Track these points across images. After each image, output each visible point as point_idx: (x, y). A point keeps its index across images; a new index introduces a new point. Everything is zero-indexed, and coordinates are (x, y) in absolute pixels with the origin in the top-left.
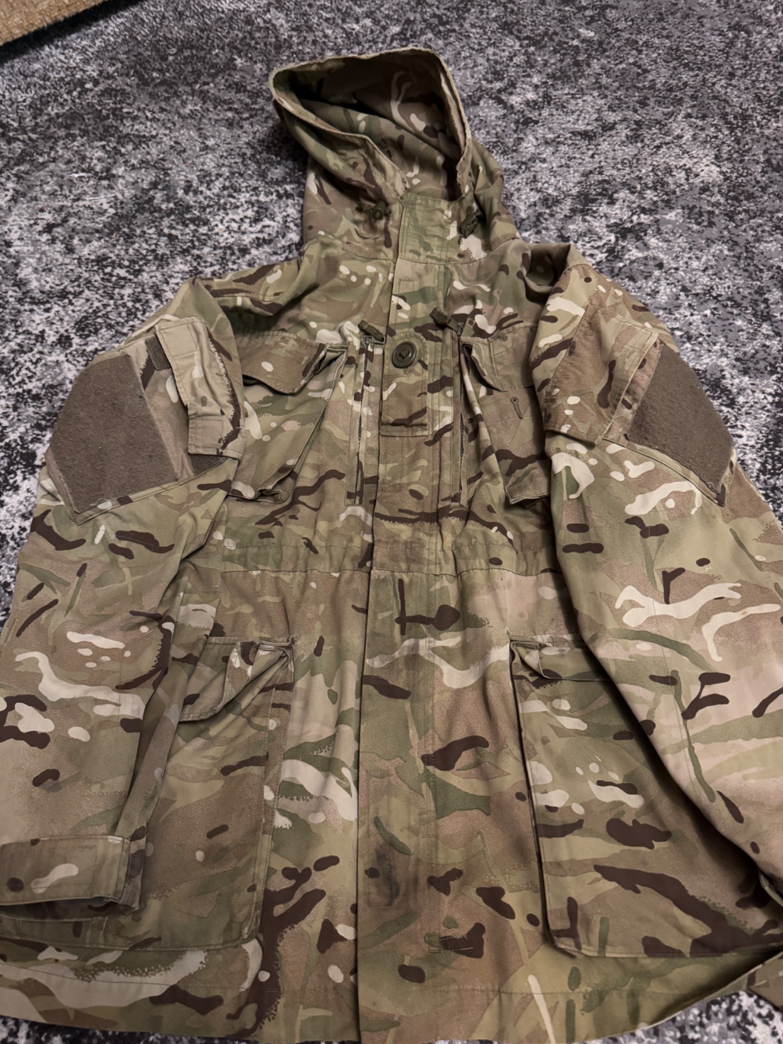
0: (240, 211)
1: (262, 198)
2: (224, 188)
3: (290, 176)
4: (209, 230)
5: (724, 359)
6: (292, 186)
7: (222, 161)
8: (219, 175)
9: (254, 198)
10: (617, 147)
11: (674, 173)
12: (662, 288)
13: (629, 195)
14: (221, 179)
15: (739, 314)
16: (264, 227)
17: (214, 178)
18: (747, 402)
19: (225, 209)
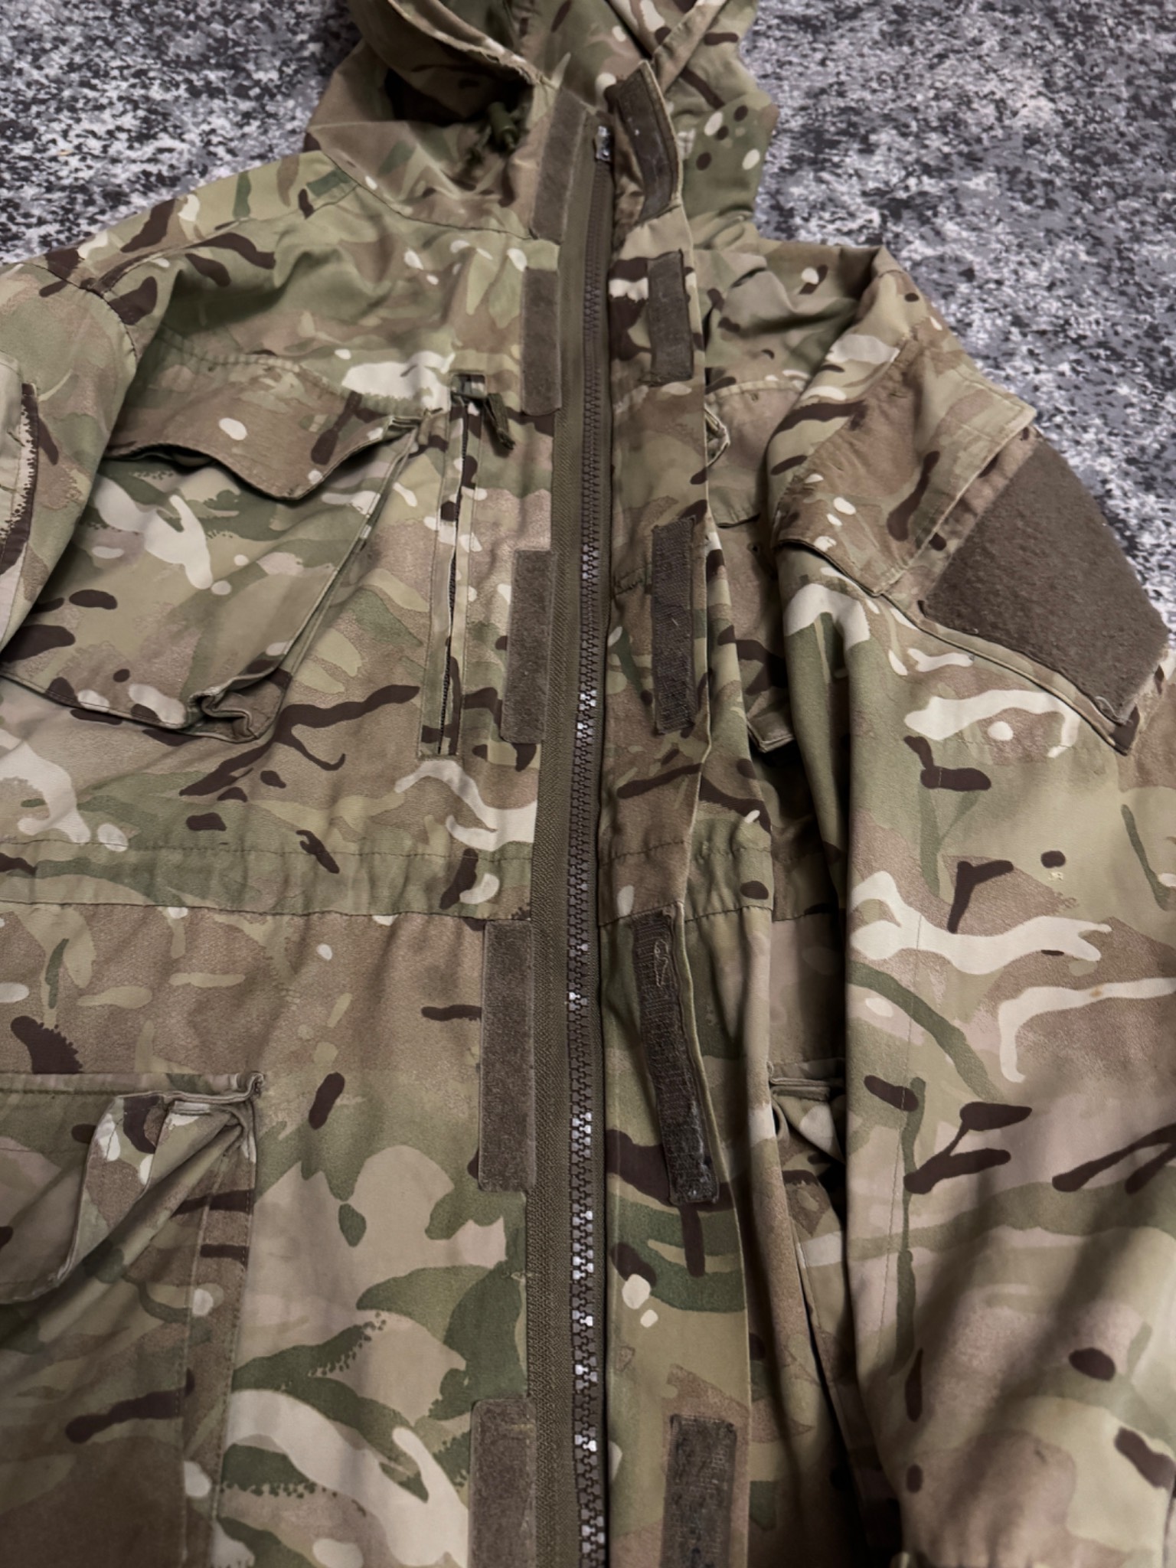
0: (106, 115)
1: (156, 93)
2: (72, 67)
3: (217, 54)
4: (37, 150)
5: (1104, 459)
6: (221, 74)
7: (67, 13)
8: (59, 41)
9: (138, 92)
10: (866, 50)
11: (975, 106)
12: (975, 317)
13: (899, 139)
14: (65, 49)
15: (1122, 375)
16: (161, 151)
17: (48, 46)
18: (1158, 546)
19: (73, 109)
